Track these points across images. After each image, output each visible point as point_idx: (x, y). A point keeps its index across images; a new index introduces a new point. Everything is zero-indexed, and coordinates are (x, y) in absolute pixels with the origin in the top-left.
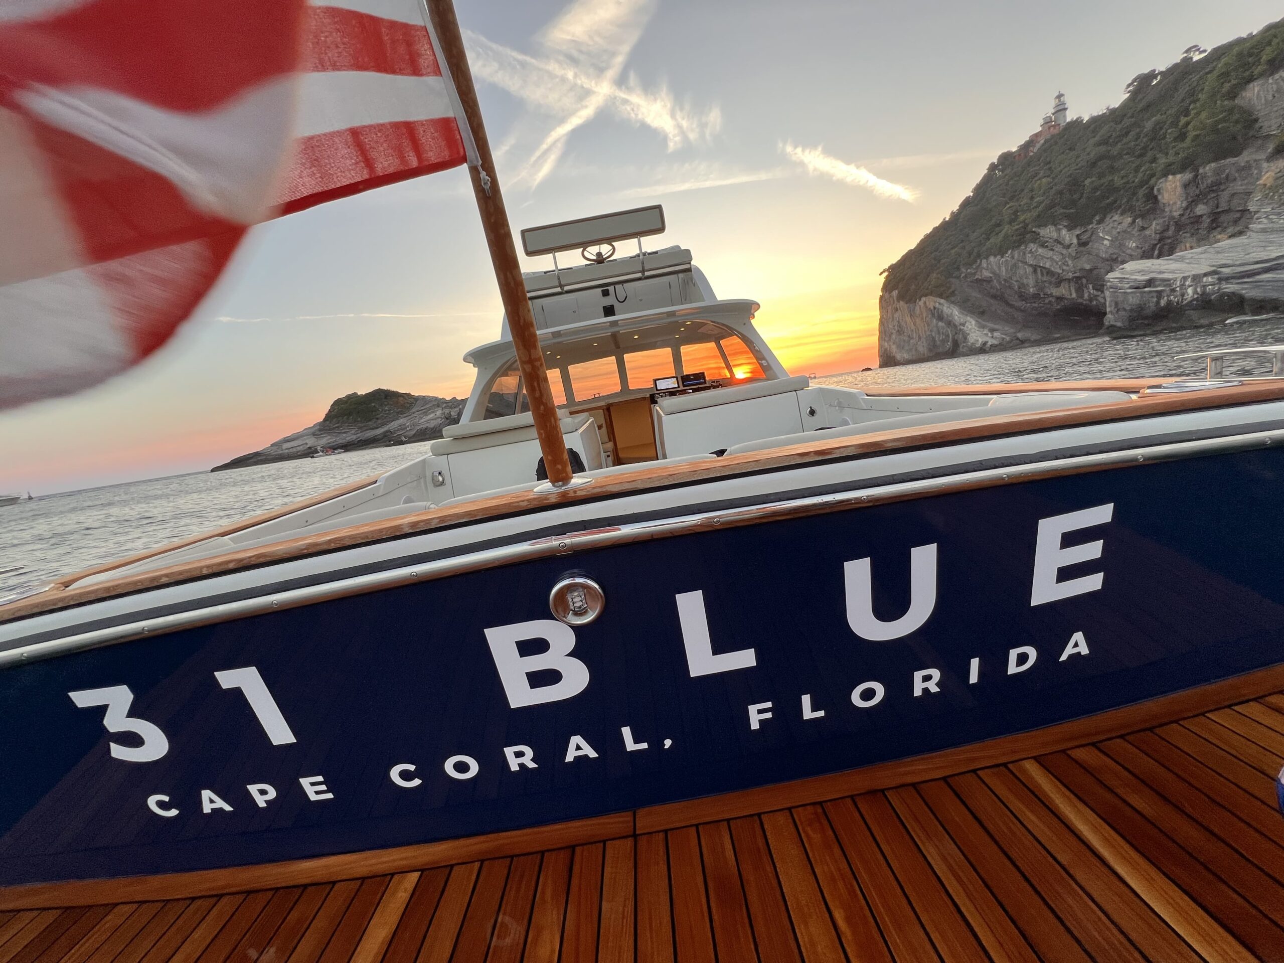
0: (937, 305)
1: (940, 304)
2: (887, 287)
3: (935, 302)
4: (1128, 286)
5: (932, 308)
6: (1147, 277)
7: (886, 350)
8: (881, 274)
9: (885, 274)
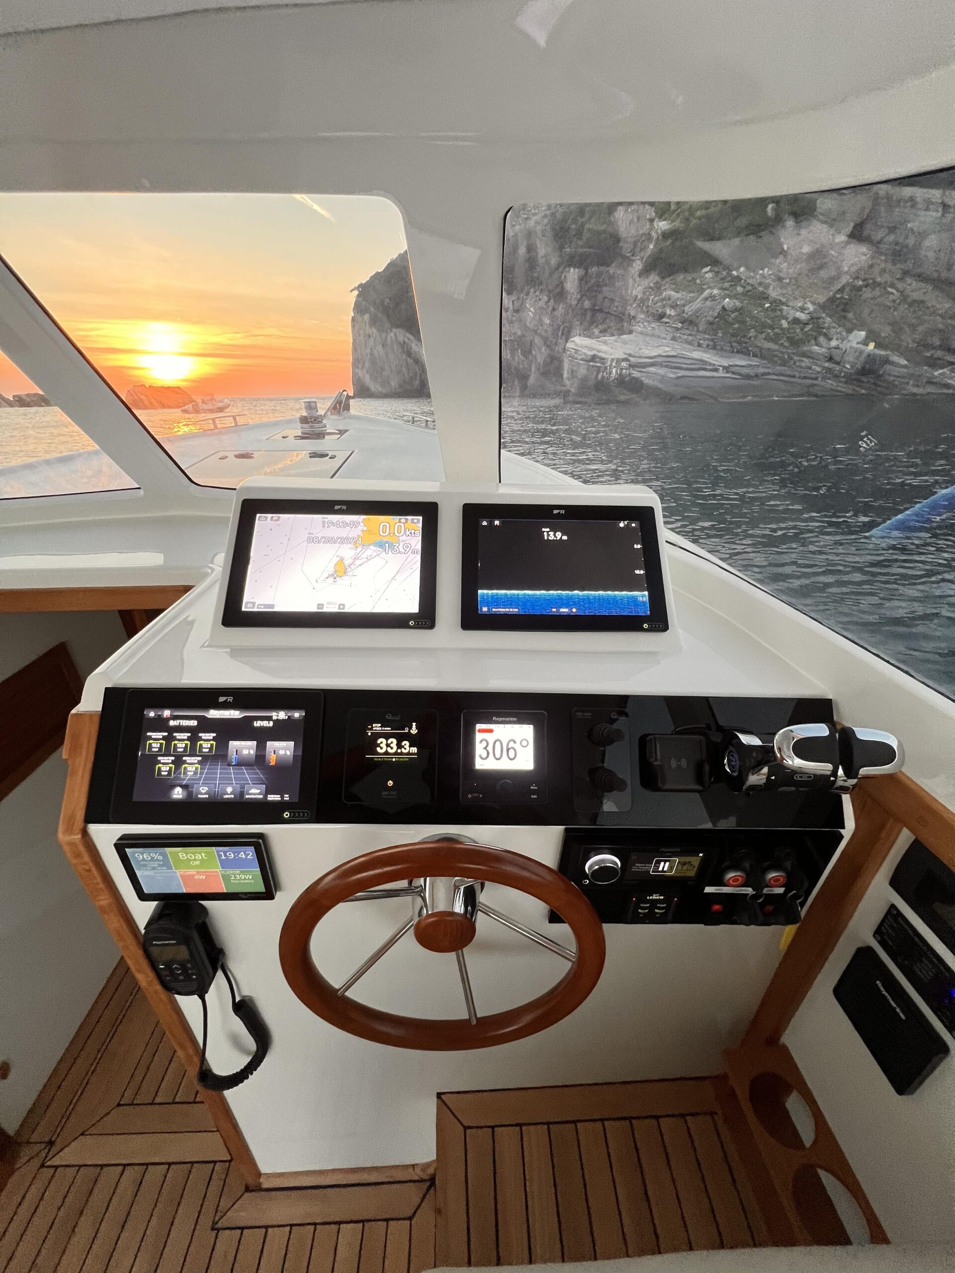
0: (406, 340)
1: (409, 339)
2: (359, 308)
3: (405, 336)
4: (580, 357)
5: (402, 342)
6: (591, 353)
7: (359, 379)
8: (352, 291)
9: (356, 293)
